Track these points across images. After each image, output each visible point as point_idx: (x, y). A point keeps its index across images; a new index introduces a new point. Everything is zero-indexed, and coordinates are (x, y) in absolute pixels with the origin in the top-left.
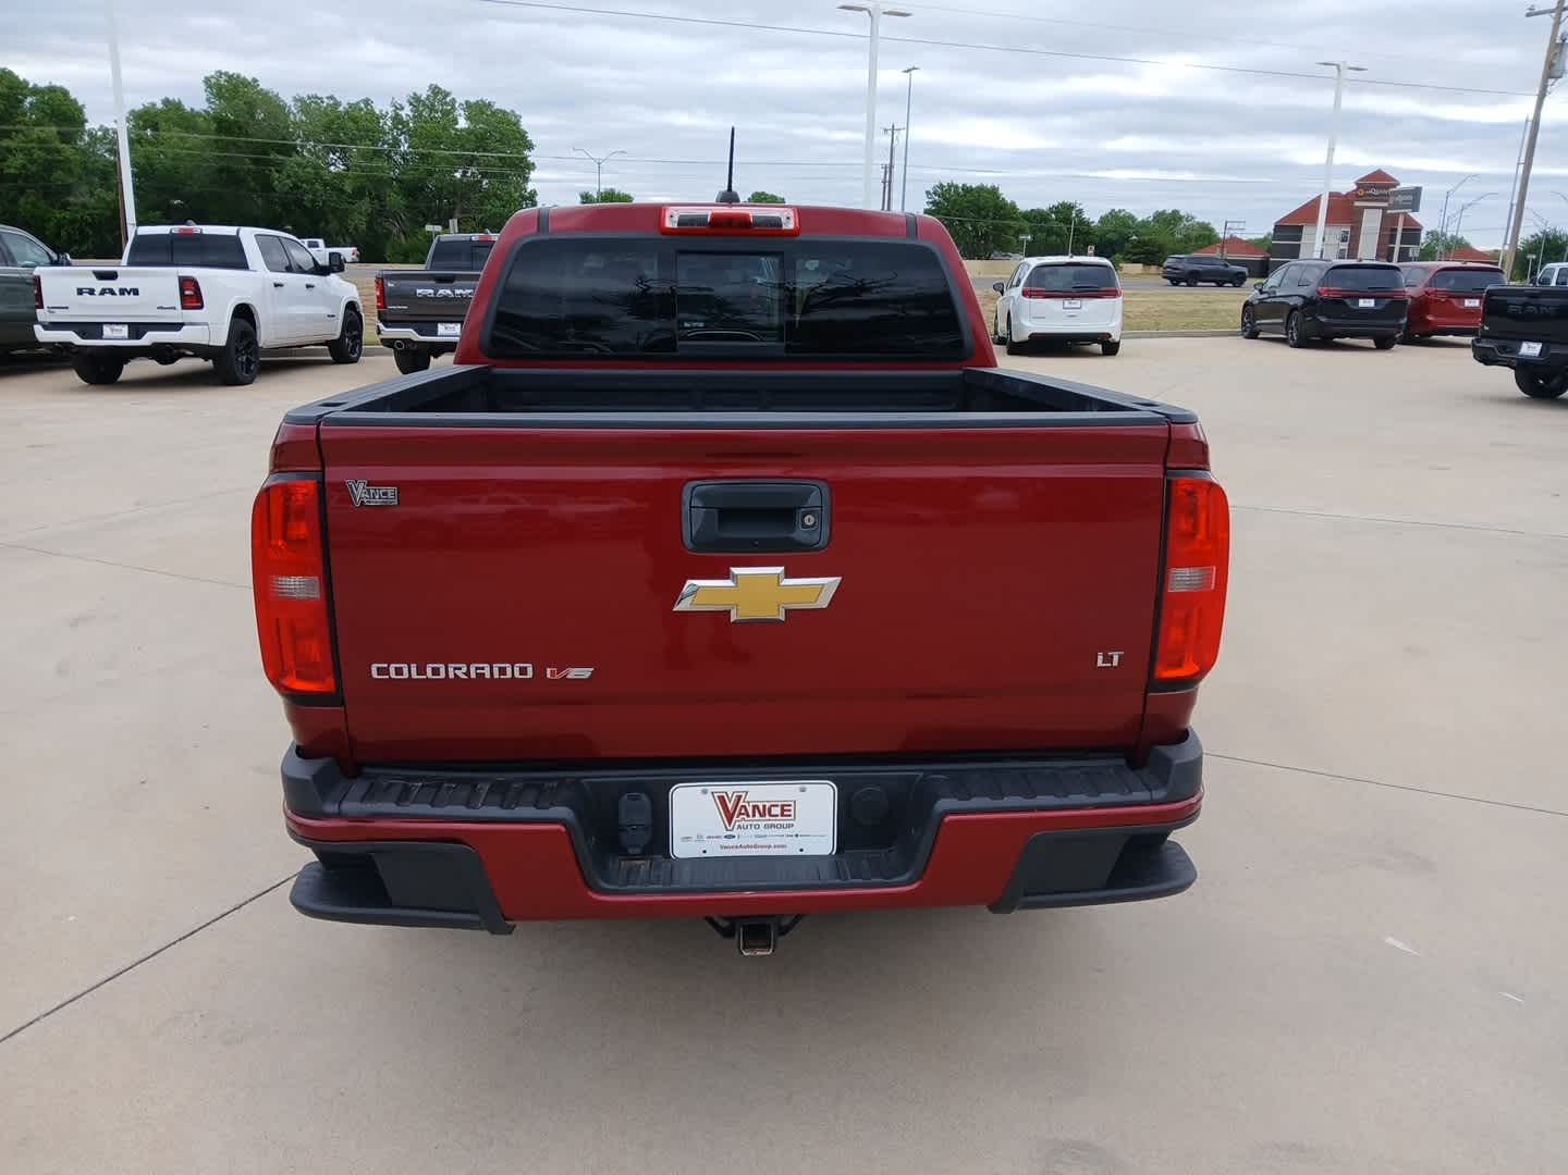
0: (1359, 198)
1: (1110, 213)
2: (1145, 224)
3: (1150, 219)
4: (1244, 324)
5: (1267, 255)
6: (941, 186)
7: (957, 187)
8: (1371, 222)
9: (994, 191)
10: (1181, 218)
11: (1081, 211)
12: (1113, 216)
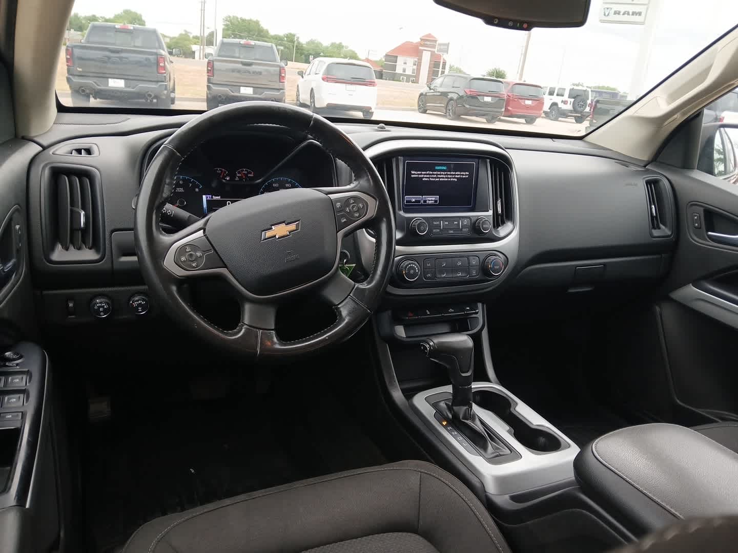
0: (422, 46)
1: (311, 41)
2: (327, 48)
3: (329, 46)
4: (419, 106)
5: (382, 68)
6: (230, 17)
7: (237, 18)
8: (426, 57)
9: (257, 23)
10: (343, 47)
11: (298, 38)
12: (311, 42)
